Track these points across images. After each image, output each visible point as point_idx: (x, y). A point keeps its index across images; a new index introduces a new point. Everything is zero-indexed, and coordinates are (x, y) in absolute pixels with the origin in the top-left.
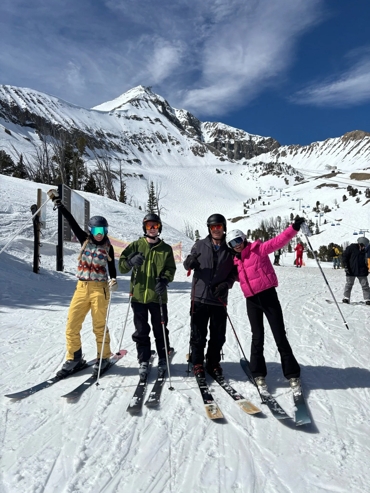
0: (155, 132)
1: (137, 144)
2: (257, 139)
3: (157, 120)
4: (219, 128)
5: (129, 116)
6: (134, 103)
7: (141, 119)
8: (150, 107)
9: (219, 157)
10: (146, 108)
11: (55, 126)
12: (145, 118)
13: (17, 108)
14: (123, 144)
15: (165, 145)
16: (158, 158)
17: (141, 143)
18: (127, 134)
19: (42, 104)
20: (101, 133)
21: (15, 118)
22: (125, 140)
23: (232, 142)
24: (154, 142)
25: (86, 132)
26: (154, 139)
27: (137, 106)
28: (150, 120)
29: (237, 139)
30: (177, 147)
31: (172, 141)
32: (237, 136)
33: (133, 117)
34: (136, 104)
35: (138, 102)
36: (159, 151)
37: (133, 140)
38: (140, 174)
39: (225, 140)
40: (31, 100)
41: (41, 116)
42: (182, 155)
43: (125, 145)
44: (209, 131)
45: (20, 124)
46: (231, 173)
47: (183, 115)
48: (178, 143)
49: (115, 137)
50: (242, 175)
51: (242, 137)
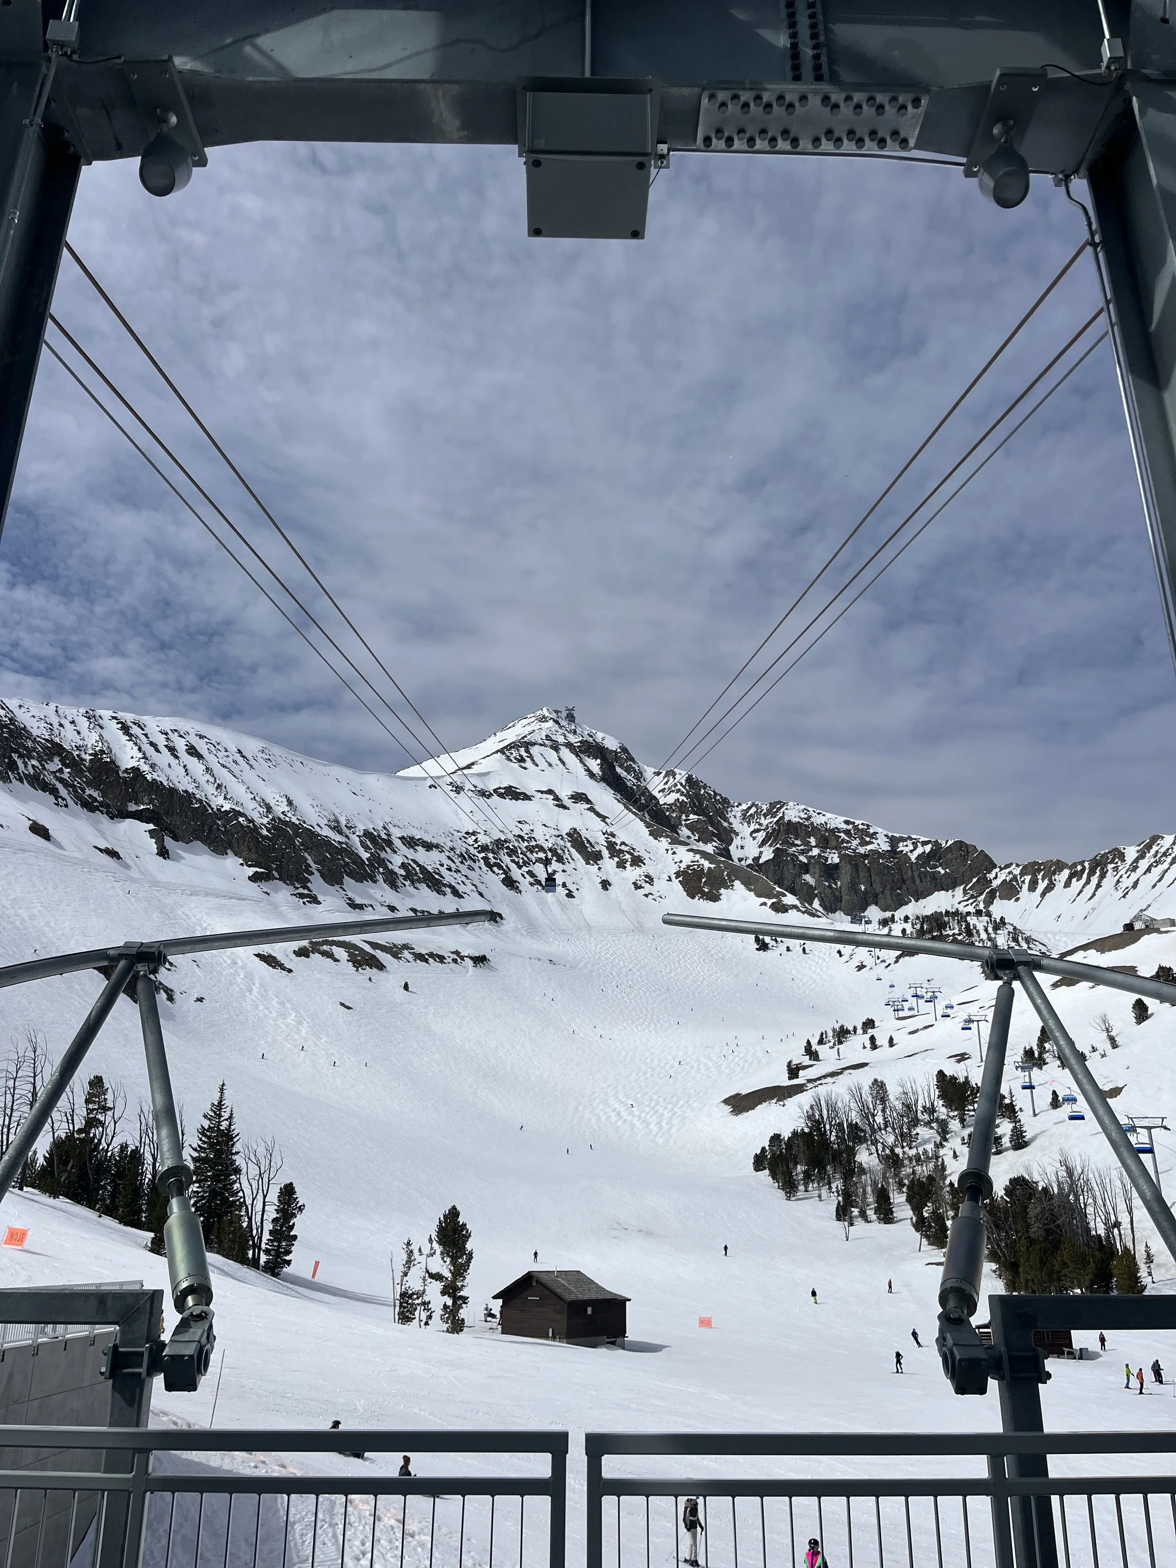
0: (565, 830)
1: (500, 867)
2: (915, 849)
3: (579, 797)
4: (787, 819)
5: (491, 788)
6: (515, 753)
7: (527, 797)
8: (563, 763)
9: (770, 902)
10: (550, 765)
11: (221, 814)
12: (542, 792)
13: (112, 767)
14: (453, 866)
15: (596, 867)
16: (563, 907)
17: (517, 863)
18: (474, 838)
19: (200, 757)
20: (384, 836)
21: (95, 794)
22: (462, 855)
23: (834, 858)
24: (560, 860)
25: (326, 832)
26: (559, 851)
27: (522, 760)
28: (557, 798)
29: (847, 848)
30: (633, 873)
31: (618, 857)
32: (846, 838)
33: (503, 791)
34: (521, 756)
35: (527, 751)
36: (573, 888)
37: (491, 855)
38: (477, 954)
39: (810, 854)
40: (166, 746)
41: (181, 788)
42: (646, 896)
43: (457, 871)
44: (757, 827)
45: (108, 813)
46: (804, 949)
47: (676, 785)
48: (637, 861)
49: (429, 846)
50: (841, 956)
51: (863, 843)
